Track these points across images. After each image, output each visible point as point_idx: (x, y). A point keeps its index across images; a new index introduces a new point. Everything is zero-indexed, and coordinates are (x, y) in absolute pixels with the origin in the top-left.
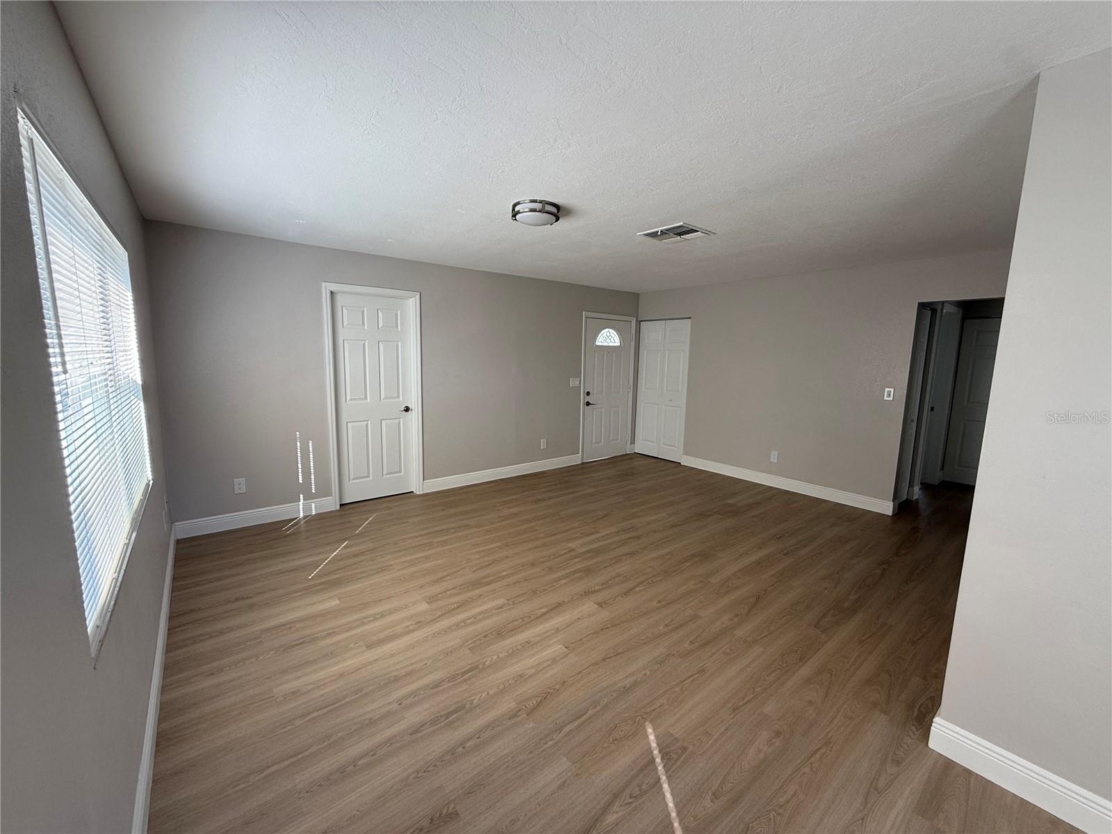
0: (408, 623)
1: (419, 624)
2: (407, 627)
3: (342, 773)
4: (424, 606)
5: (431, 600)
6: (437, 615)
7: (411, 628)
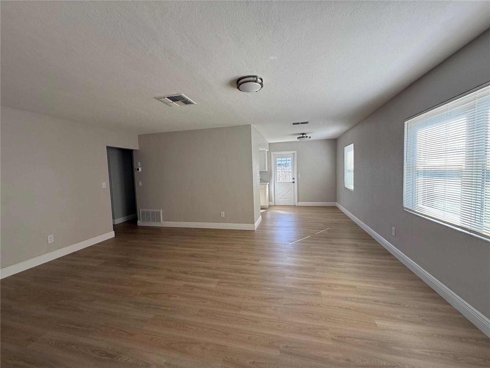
0: (335, 288)
1: (330, 285)
2: (335, 287)
3: (363, 263)
4: (323, 292)
5: (318, 294)
6: (319, 285)
7: (334, 286)
